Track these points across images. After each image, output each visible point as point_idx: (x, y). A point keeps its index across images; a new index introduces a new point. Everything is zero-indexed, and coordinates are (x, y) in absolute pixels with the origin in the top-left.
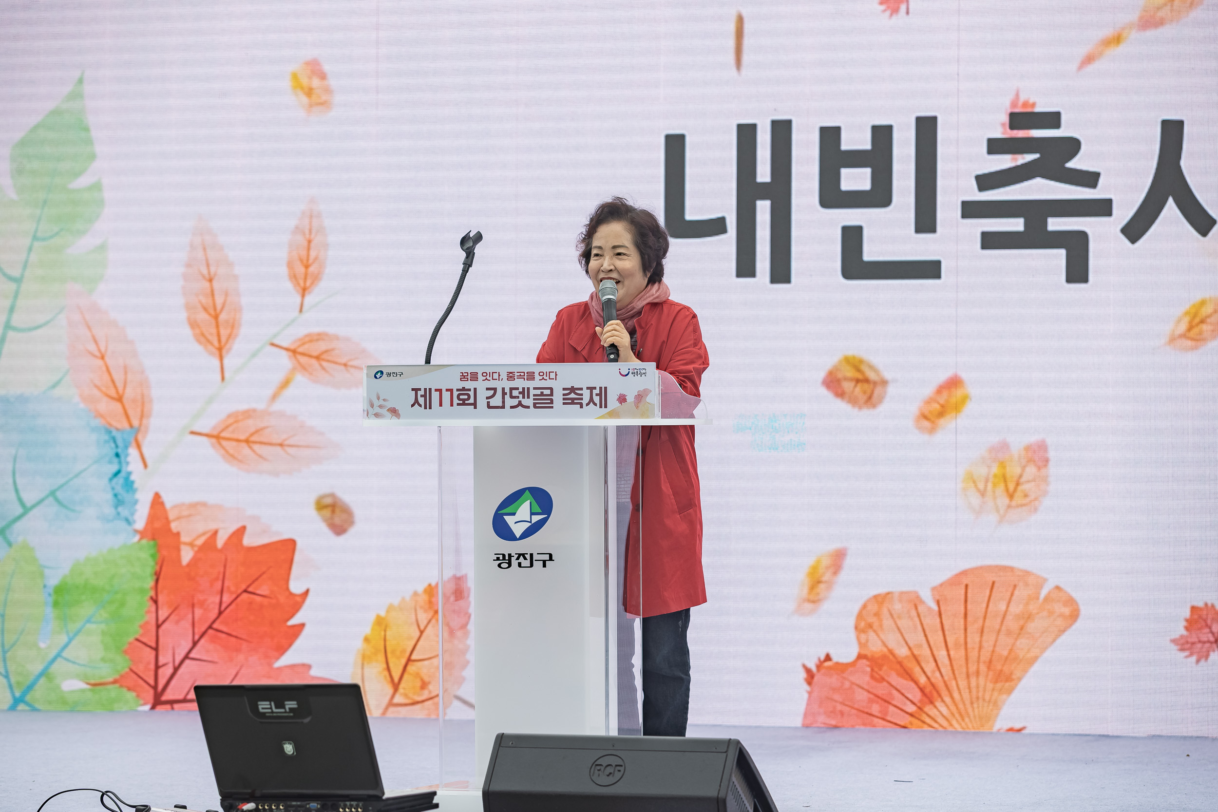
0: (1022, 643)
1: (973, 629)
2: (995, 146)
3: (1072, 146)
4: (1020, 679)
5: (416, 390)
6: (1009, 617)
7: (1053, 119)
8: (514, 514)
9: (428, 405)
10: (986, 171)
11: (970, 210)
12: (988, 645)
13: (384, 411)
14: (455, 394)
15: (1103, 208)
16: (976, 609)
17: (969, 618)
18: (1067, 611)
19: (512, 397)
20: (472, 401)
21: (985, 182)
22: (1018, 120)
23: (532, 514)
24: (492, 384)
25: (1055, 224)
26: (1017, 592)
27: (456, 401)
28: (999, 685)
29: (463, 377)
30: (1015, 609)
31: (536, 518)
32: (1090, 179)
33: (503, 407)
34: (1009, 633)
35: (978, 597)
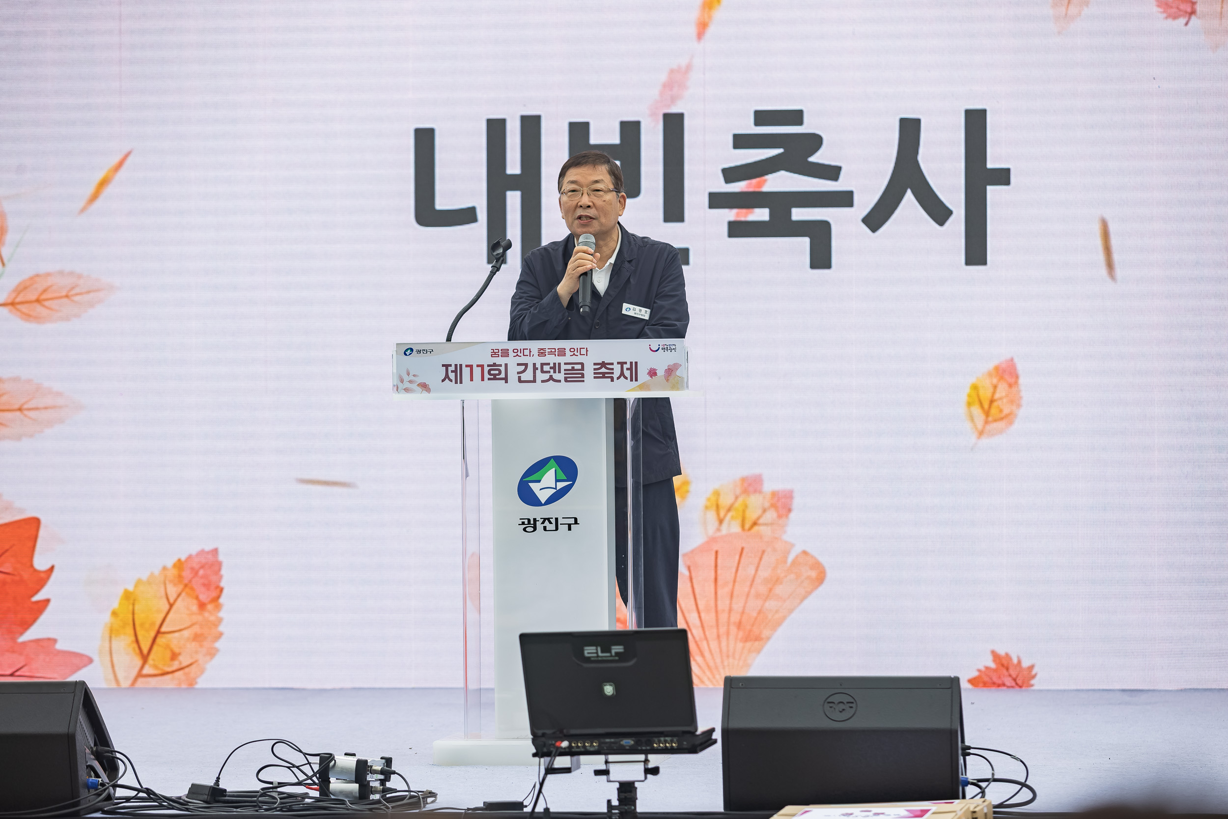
0: (771, 604)
1: (723, 592)
2: (741, 141)
3: (815, 142)
4: (768, 638)
5: (447, 366)
6: (758, 580)
7: (796, 117)
8: (539, 481)
9: (459, 380)
10: (732, 165)
11: (717, 201)
12: (738, 606)
13: (414, 386)
14: (486, 369)
15: (845, 199)
16: (726, 575)
17: (720, 582)
18: (813, 574)
19: (543, 371)
20: (503, 375)
21: (730, 174)
22: (761, 117)
23: (557, 481)
24: (523, 360)
25: (799, 214)
26: (765, 558)
27: (487, 376)
28: (748, 644)
29: (494, 354)
30: (764, 573)
31: (561, 485)
32: (833, 172)
33: (534, 381)
34: (758, 596)
35: (728, 563)
